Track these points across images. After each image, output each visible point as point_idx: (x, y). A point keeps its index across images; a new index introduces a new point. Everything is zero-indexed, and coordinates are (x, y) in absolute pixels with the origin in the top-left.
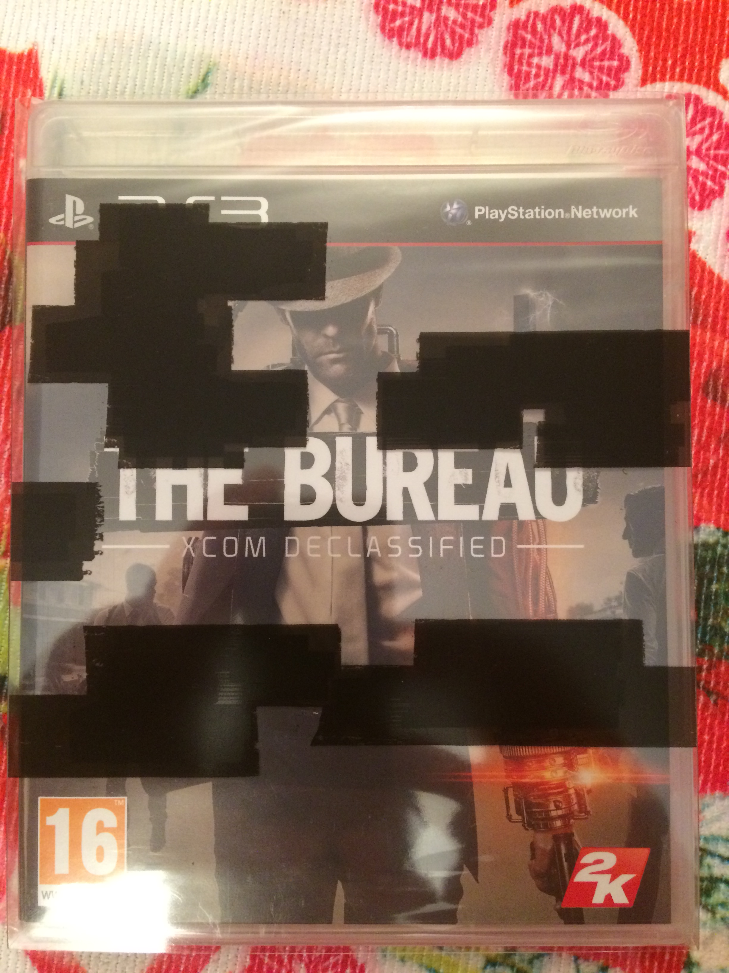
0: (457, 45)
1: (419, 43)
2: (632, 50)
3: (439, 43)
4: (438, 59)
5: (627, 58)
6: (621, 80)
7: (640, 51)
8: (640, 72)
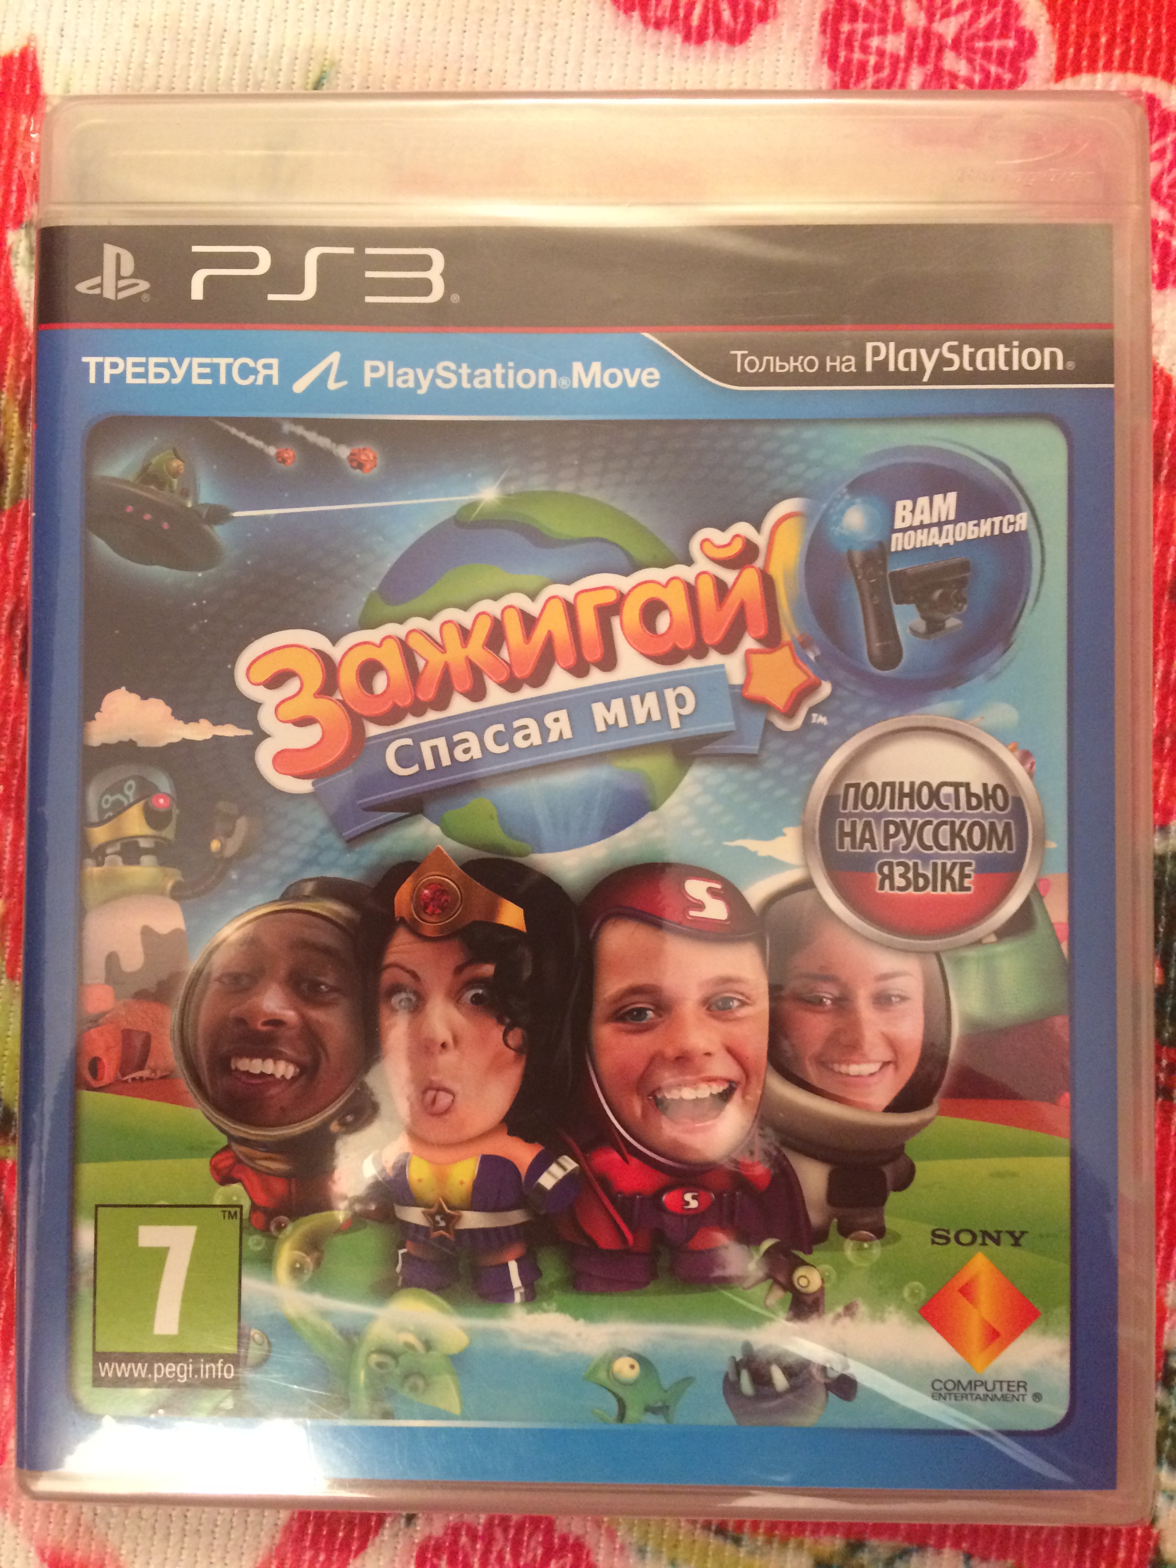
0: (741, 19)
1: (677, 18)
2: (1037, 20)
3: (711, 17)
4: (709, 44)
5: (1031, 33)
6: (1022, 72)
7: (1052, 22)
8: (1054, 57)
